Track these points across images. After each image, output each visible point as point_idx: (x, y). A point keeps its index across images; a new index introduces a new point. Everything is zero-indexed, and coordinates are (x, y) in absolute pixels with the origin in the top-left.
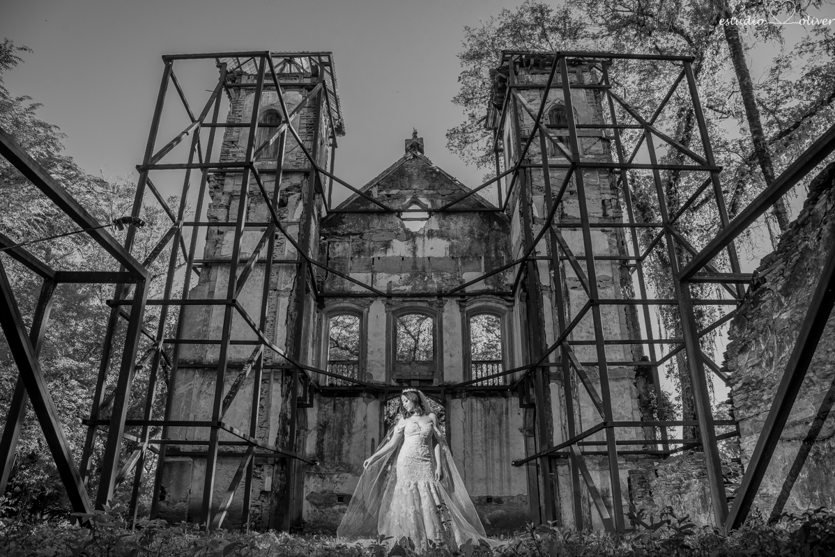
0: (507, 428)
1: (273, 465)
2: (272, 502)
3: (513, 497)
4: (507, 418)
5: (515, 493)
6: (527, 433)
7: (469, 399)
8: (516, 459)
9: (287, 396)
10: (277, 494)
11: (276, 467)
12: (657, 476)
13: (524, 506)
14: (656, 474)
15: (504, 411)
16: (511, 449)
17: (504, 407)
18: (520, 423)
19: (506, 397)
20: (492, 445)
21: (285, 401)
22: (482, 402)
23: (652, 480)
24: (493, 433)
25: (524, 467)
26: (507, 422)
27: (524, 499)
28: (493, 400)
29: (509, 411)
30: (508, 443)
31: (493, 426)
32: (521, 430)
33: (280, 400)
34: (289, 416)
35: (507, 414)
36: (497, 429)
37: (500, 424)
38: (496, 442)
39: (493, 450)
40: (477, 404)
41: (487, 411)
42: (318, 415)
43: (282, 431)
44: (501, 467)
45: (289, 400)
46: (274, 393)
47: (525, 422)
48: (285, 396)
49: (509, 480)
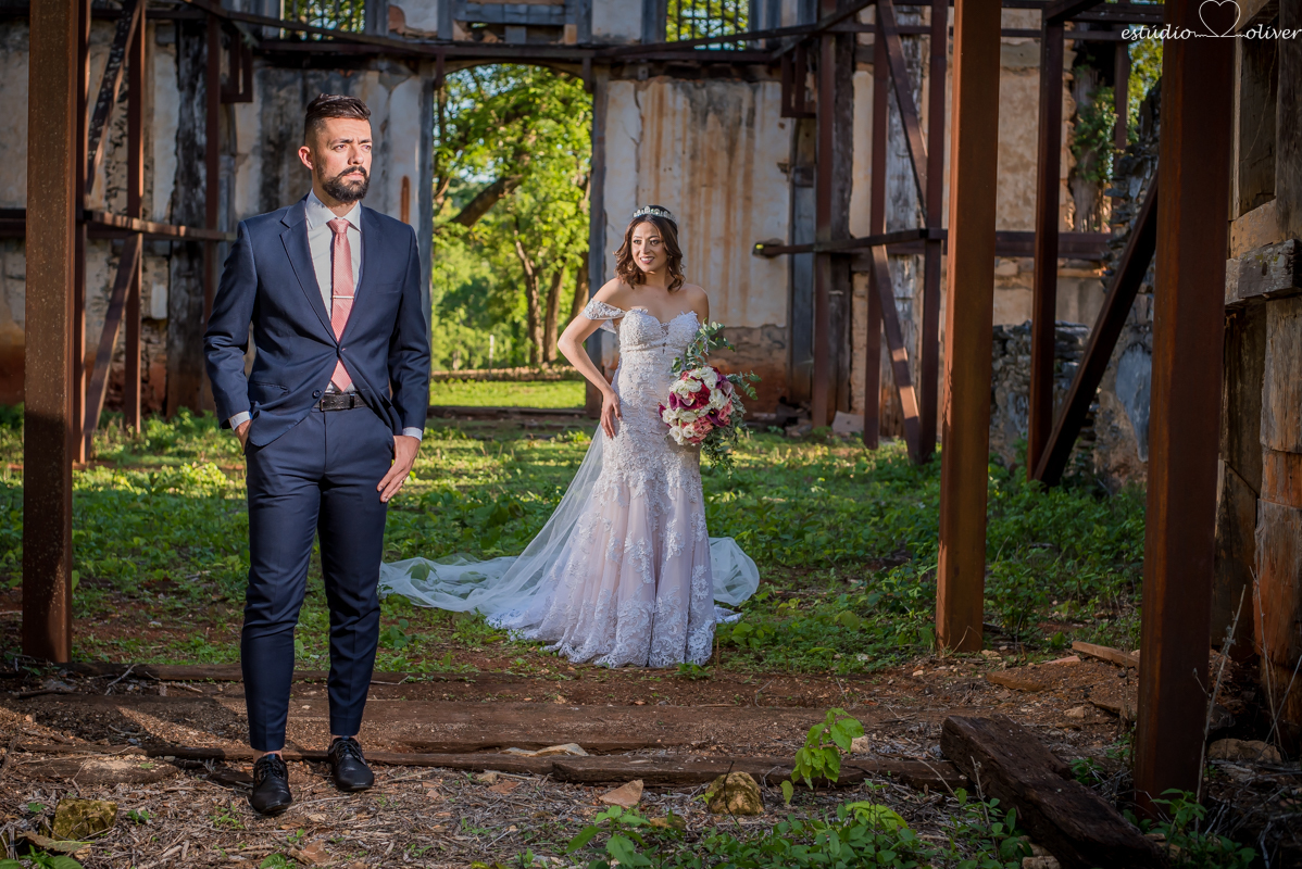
0: (749, 161)
1: (169, 258)
2: (170, 344)
3: (750, 331)
4: (751, 135)
5: (756, 321)
6: (798, 178)
7: (654, 84)
8: (767, 238)
9: (193, 88)
10: (181, 327)
11: (175, 263)
12: (1005, 352)
13: (776, 354)
14: (1004, 348)
15: (744, 115)
16: (755, 213)
17: (745, 106)
18: (784, 150)
19: (750, 79)
20: (708, 201)
21: (188, 102)
22: (688, 93)
23: (995, 360)
24: (711, 172)
25: (785, 258)
26: (750, 147)
27: (777, 335)
28: (718, 88)
29: (758, 118)
30: (748, 199)
31: (713, 154)
32: (783, 168)
33: (176, 98)
34: (201, 139)
35: (751, 124)
36: (722, 161)
37: (731, 150)
38: (718, 195)
39: (708, 213)
40: (675, 97)
41: (699, 115)
42: (263, 117)
43: (186, 177)
44: (727, 256)
45: (197, 99)
46: (158, 80)
47: (795, 149)
48: (186, 86)
49: (744, 290)
